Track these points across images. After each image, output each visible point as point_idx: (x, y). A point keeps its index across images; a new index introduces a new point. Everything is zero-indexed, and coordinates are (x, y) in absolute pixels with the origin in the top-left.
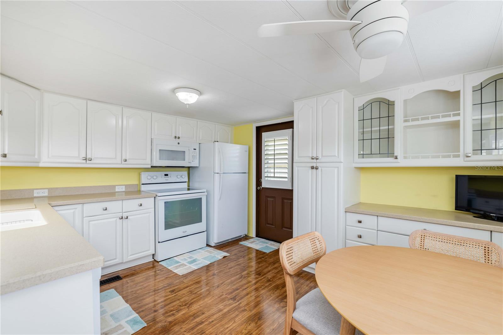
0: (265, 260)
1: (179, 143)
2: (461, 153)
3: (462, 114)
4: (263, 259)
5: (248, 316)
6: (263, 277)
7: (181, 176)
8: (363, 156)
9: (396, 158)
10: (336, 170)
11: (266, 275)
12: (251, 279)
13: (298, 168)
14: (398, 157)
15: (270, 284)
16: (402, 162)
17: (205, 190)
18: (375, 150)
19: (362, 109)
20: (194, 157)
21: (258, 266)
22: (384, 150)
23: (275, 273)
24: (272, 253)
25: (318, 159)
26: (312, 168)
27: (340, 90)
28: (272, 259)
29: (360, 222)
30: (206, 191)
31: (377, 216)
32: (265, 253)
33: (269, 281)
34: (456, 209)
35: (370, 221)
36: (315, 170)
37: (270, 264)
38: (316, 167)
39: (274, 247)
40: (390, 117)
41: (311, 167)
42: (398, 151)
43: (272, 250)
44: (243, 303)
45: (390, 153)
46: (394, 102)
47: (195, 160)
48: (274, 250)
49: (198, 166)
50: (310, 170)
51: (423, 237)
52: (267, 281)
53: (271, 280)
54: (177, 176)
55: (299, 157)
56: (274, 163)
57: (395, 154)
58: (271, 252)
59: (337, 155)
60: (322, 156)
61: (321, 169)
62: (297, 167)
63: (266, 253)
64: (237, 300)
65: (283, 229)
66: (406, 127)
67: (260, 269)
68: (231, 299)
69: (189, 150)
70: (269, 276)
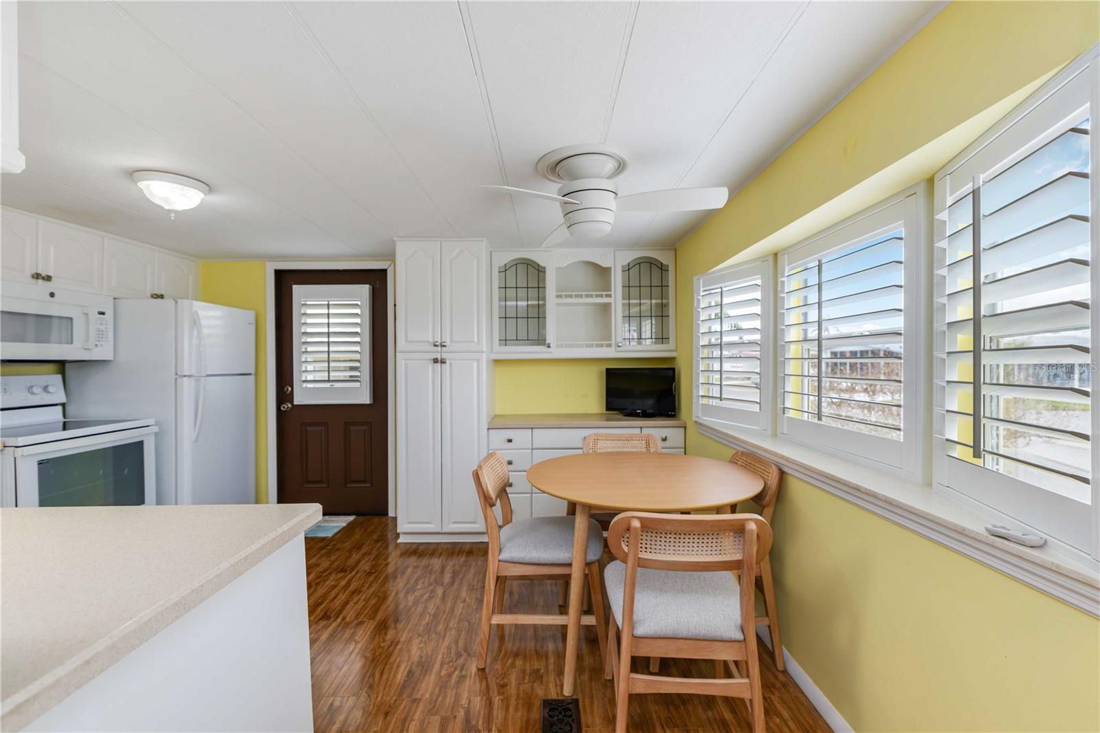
0: (333, 548)
1: (52, 295)
2: (613, 342)
3: (613, 296)
4: (329, 547)
5: (373, 627)
6: (354, 573)
7: (45, 389)
8: (505, 341)
9: (549, 347)
10: (475, 364)
11: (358, 568)
12: (332, 581)
13: (407, 362)
14: (551, 345)
15: (376, 577)
16: (555, 353)
17: (151, 421)
18: (522, 335)
19: (504, 270)
20: (101, 335)
21: (329, 560)
22: (533, 335)
23: (372, 561)
24: (339, 535)
25: (445, 346)
26: (436, 361)
27: (481, 239)
28: (347, 544)
29: (510, 441)
30: (153, 423)
31: (532, 428)
32: (323, 539)
33: (370, 573)
34: (607, 410)
35: (521, 437)
36: (439, 364)
37: (350, 551)
38: (441, 359)
39: (339, 525)
40: (541, 287)
41: (434, 359)
42: (550, 337)
43: (336, 530)
44: (348, 617)
45: (541, 341)
46: (545, 268)
47: (101, 343)
48: (339, 529)
49: (111, 358)
50: (431, 365)
51: (596, 441)
52: (366, 575)
53: (373, 571)
54: (31, 387)
55: (407, 341)
56: (329, 352)
57: (547, 342)
58: (336, 534)
59: (476, 340)
60: (452, 341)
61: (451, 364)
62: (405, 360)
63: (327, 537)
64: (334, 615)
65: (349, 485)
66: (558, 304)
67: (337, 563)
68: (320, 619)
69: (86, 314)
70: (365, 566)
